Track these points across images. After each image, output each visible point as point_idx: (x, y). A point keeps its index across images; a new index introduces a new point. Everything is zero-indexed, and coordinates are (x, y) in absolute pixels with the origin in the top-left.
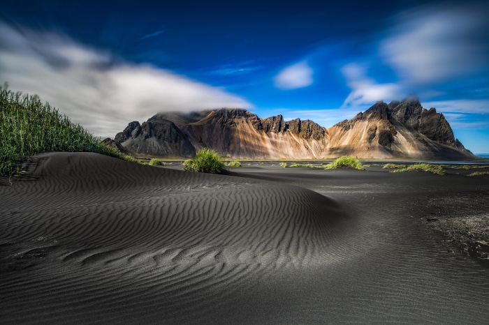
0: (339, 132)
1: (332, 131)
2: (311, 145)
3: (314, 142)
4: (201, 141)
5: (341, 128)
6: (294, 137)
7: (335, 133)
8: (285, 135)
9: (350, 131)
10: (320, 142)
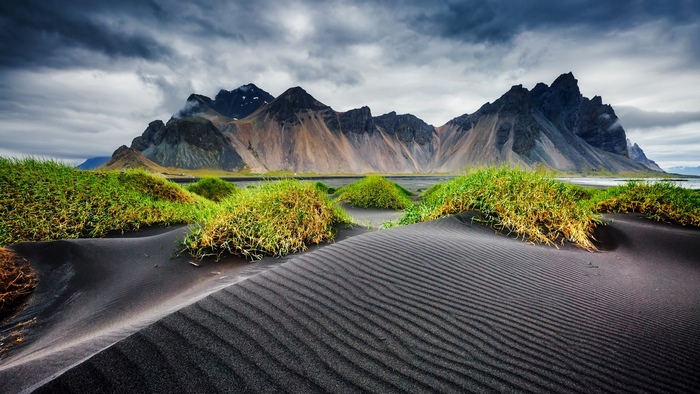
0: (454, 132)
1: (445, 132)
2: (411, 153)
3: (417, 147)
4: (250, 148)
5: (457, 127)
6: (387, 140)
7: (448, 134)
8: (374, 137)
9: (471, 131)
10: (426, 146)
